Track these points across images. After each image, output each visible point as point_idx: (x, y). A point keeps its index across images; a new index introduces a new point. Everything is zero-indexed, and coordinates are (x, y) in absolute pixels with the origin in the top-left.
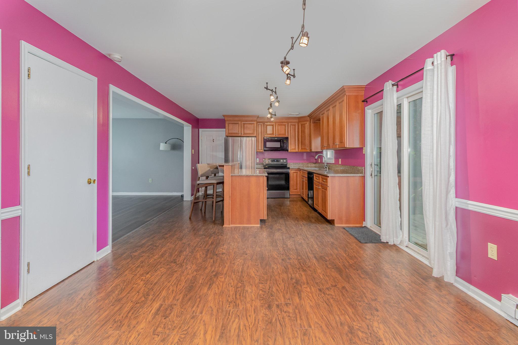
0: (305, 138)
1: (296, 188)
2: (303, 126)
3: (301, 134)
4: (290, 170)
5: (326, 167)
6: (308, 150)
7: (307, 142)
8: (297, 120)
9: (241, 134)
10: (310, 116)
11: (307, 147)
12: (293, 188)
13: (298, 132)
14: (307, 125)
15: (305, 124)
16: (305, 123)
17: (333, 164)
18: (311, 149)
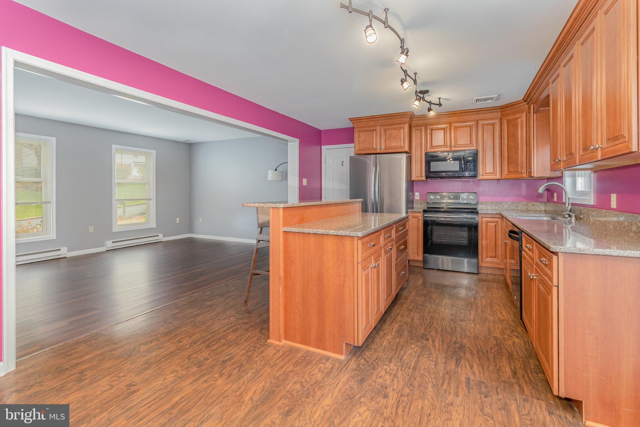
0: (518, 147)
1: (494, 255)
2: (512, 125)
3: (508, 141)
4: (480, 216)
5: (570, 216)
6: (524, 175)
7: (522, 156)
8: (500, 113)
9: (381, 149)
10: (527, 99)
11: (522, 167)
12: (487, 253)
13: (501, 137)
14: (522, 121)
15: (516, 119)
16: (517, 116)
17: (592, 206)
18: (530, 172)
